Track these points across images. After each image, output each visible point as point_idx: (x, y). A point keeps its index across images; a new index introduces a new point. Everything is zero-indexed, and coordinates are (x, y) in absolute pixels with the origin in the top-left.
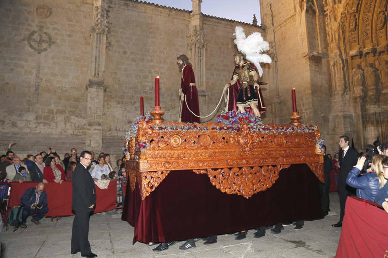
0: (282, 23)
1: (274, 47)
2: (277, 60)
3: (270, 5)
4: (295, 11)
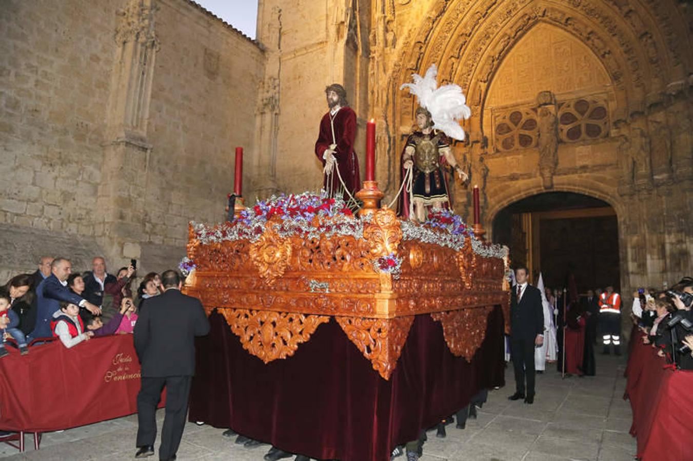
0: (301, 49)
1: (277, 88)
2: (280, 111)
3: (280, 11)
4: (327, 36)
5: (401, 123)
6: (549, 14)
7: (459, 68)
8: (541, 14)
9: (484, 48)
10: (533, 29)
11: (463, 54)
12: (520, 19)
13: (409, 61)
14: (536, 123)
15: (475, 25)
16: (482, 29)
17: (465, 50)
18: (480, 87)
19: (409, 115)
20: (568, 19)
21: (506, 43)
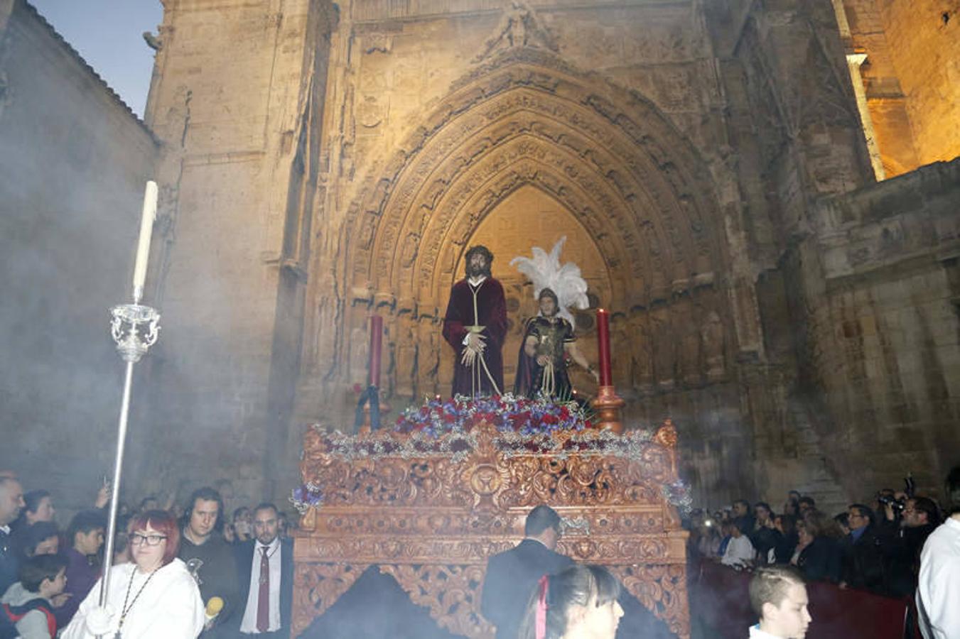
1: (174, 204)
2: (175, 238)
3: (190, 93)
4: (266, 145)
5: (354, 283)
6: (541, 178)
7: (431, 221)
8: (532, 176)
9: (463, 201)
10: (520, 191)
11: (437, 205)
12: (507, 176)
13: (371, 201)
14: (518, 306)
15: (456, 172)
16: (462, 179)
17: (440, 200)
18: (453, 249)
19: (364, 273)
20: (562, 188)
21: (488, 201)
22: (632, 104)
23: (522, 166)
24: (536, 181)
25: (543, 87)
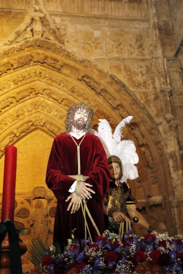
6: (48, 126)
8: (42, 124)
10: (33, 133)
12: (25, 123)
14: (29, 213)
21: (11, 140)
22: (111, 83)
23: (35, 117)
24: (44, 128)
25: (52, 66)
